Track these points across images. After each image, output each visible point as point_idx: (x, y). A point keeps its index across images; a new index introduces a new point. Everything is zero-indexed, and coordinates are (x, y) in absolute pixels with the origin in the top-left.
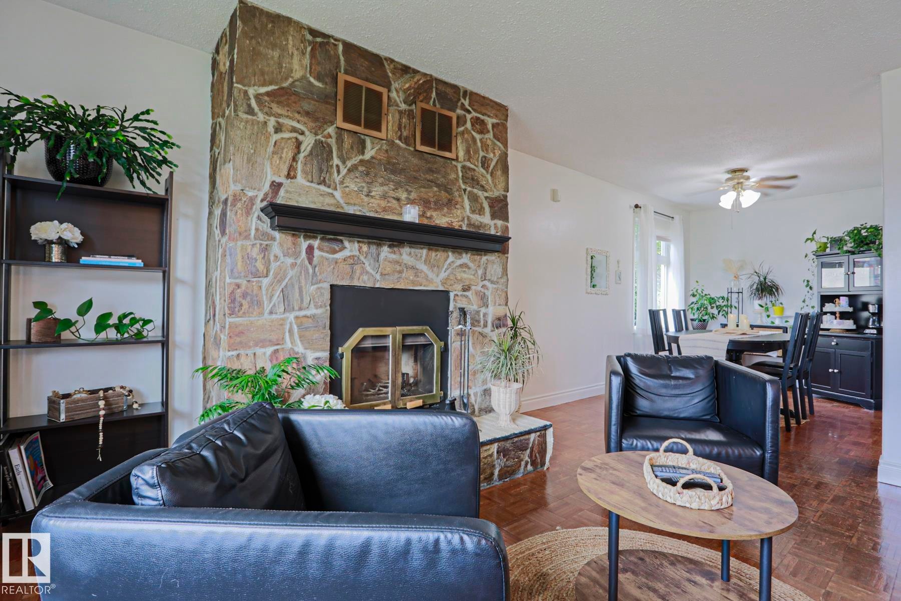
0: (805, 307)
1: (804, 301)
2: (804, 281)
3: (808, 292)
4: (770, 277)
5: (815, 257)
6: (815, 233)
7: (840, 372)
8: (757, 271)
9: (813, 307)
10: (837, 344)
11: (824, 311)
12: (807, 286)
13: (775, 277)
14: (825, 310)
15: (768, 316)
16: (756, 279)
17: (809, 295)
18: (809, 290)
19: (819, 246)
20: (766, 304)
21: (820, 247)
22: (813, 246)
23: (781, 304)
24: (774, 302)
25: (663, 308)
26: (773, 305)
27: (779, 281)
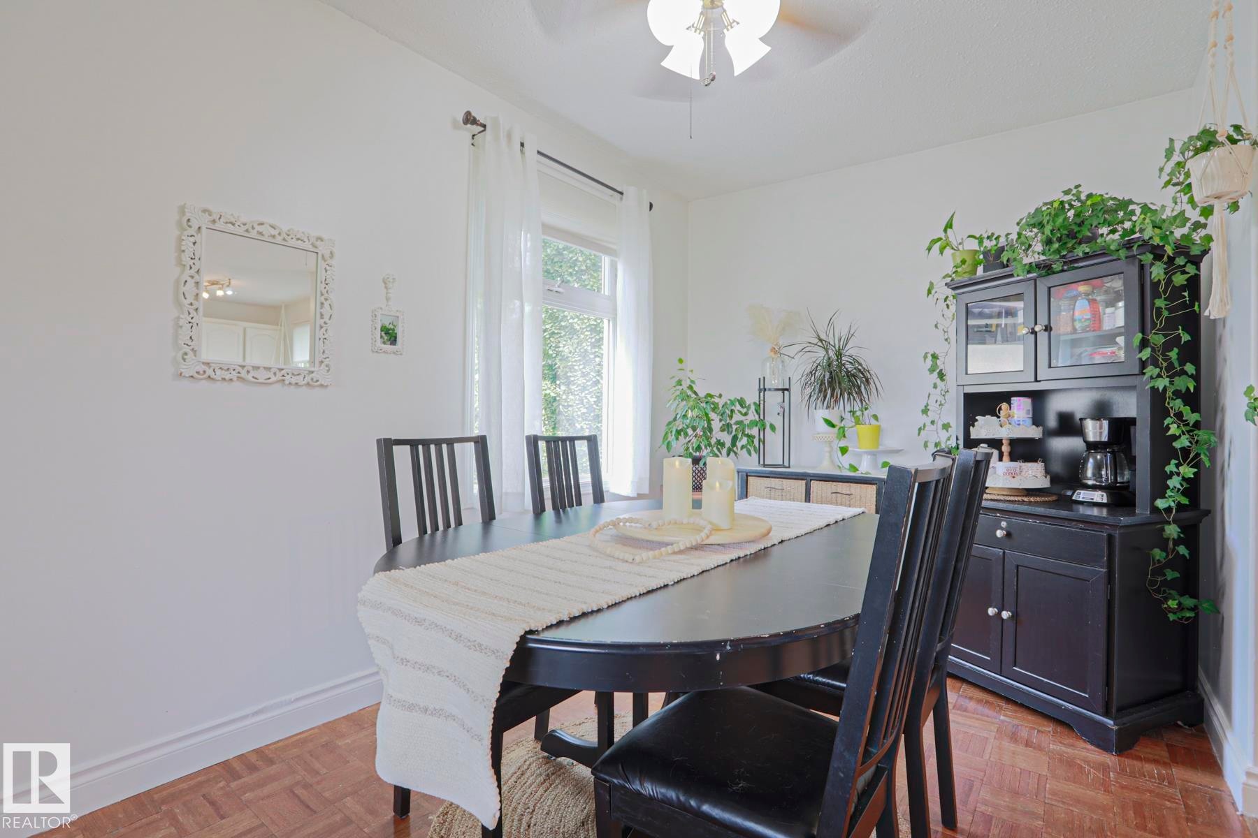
0: (929, 427)
1: (925, 411)
2: (925, 357)
3: (935, 386)
4: (851, 350)
5: (950, 292)
6: (949, 225)
7: (1015, 617)
8: (823, 336)
9: (946, 427)
10: (1009, 535)
11: (973, 436)
12: (932, 371)
13: (863, 351)
14: (975, 433)
15: (844, 451)
16: (821, 356)
17: (936, 395)
18: (938, 381)
19: (959, 261)
20: (842, 419)
21: (963, 262)
22: (946, 263)
23: (875, 417)
24: (859, 413)
25: (476, 433)
26: (858, 422)
27: (870, 360)
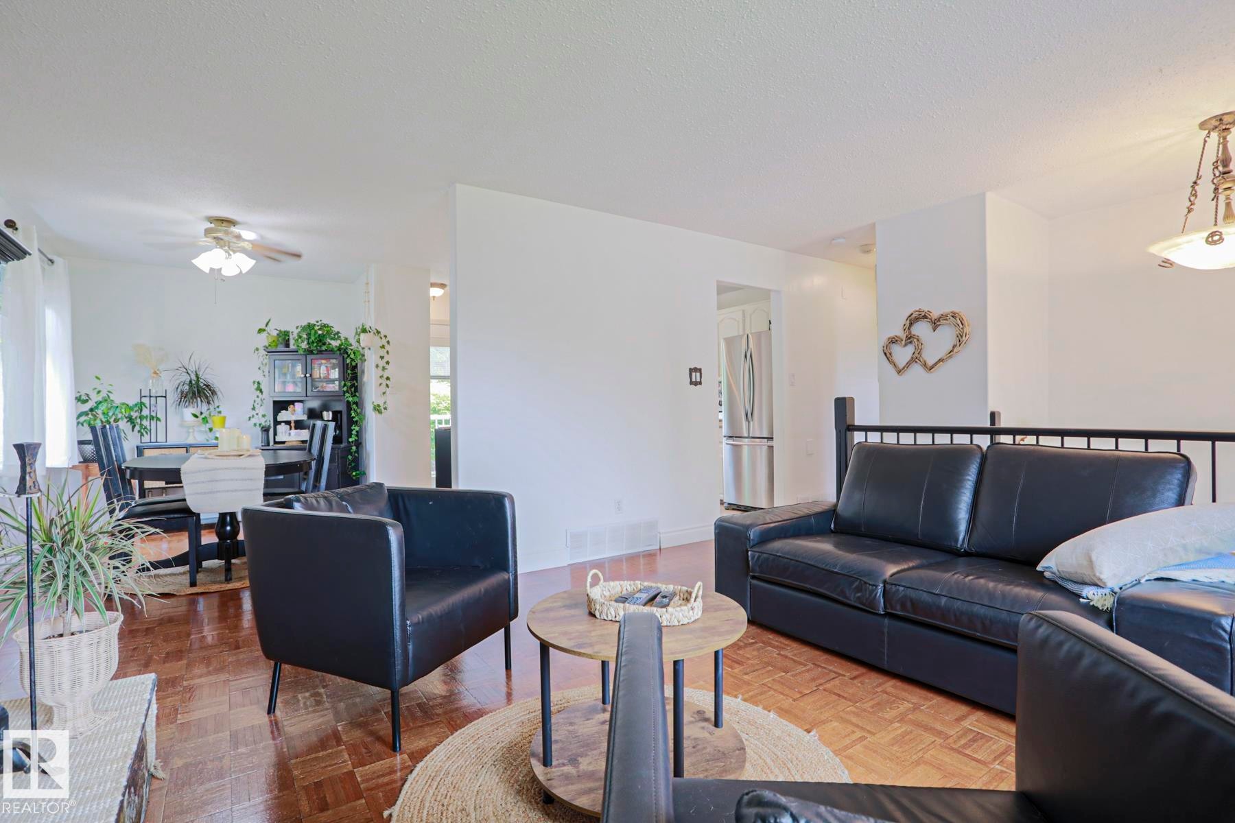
0: (256, 417)
1: (253, 409)
2: (253, 383)
3: (258, 397)
4: (203, 376)
5: (266, 354)
6: (268, 324)
8: (186, 366)
9: (265, 416)
12: (257, 390)
14: (279, 418)
15: (211, 430)
16: (186, 378)
18: (260, 394)
20: (202, 413)
21: (272, 341)
22: (265, 339)
23: (220, 412)
27: (214, 382)
